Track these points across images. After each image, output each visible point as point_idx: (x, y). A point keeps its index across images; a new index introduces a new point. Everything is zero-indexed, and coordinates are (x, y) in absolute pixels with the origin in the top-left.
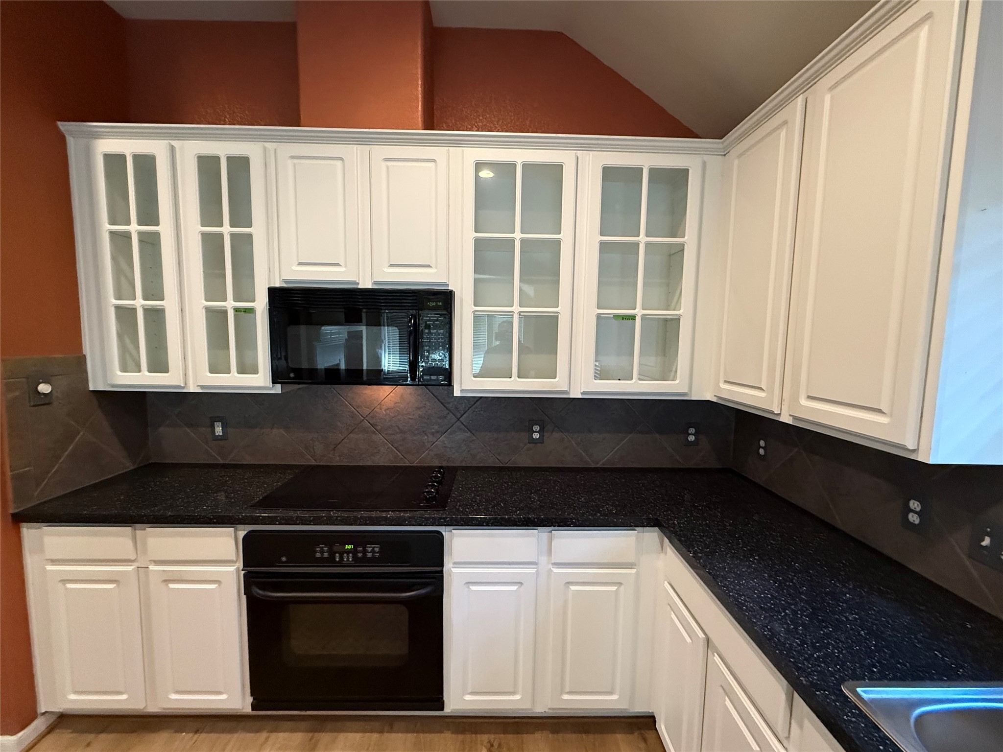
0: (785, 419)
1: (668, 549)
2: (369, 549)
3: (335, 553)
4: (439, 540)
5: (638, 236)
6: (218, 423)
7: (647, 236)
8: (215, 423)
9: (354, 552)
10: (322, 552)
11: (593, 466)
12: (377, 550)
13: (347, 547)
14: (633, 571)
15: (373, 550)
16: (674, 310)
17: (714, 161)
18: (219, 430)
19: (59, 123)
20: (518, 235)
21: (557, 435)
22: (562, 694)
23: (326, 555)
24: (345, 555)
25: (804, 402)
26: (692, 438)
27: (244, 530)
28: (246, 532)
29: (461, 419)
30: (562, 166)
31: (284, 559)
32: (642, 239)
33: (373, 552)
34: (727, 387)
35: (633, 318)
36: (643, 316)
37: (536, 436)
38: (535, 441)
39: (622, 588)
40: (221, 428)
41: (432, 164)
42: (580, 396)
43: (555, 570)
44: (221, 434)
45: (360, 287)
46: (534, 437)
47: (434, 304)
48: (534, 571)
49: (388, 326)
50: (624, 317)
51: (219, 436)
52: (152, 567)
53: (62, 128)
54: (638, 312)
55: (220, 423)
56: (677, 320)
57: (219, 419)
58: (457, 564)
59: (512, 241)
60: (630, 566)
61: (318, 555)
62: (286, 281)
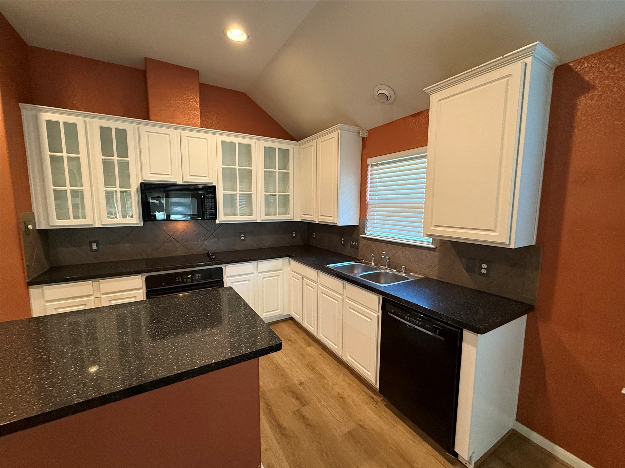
0: (317, 222)
1: (291, 262)
2: (197, 276)
3: (184, 279)
4: (221, 269)
5: (276, 169)
6: (94, 244)
7: (279, 169)
8: (92, 244)
9: (191, 278)
10: (179, 279)
11: (263, 247)
12: (200, 276)
13: (188, 276)
14: (282, 271)
15: (198, 276)
16: (287, 193)
17: (296, 147)
18: (95, 247)
19: (19, 103)
20: (237, 167)
21: (250, 237)
22: (263, 313)
23: (180, 280)
24: (188, 279)
25: (320, 217)
26: (294, 235)
27: (145, 276)
28: (145, 277)
29: (213, 234)
30: (251, 145)
31: (163, 284)
32: (277, 170)
33: (198, 277)
34: (304, 216)
35: (276, 195)
36: (279, 195)
37: (242, 238)
38: (243, 240)
39: (279, 277)
40: (96, 246)
41: (206, 140)
42: (260, 221)
43: (259, 274)
44: (96, 249)
45: (177, 183)
46: (242, 239)
47: (210, 190)
48: (253, 275)
49: (191, 198)
50: (273, 195)
51: (95, 249)
52: (102, 296)
53: (20, 106)
54: (277, 193)
55: (95, 243)
56: (289, 196)
57: (94, 242)
58: (227, 277)
59: (236, 169)
60: (281, 270)
61: (177, 281)
62: (144, 180)
